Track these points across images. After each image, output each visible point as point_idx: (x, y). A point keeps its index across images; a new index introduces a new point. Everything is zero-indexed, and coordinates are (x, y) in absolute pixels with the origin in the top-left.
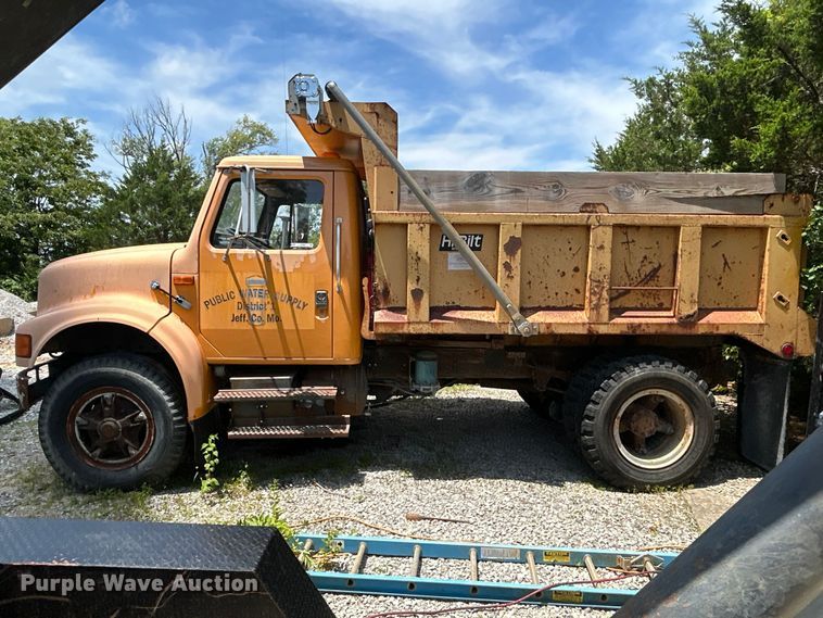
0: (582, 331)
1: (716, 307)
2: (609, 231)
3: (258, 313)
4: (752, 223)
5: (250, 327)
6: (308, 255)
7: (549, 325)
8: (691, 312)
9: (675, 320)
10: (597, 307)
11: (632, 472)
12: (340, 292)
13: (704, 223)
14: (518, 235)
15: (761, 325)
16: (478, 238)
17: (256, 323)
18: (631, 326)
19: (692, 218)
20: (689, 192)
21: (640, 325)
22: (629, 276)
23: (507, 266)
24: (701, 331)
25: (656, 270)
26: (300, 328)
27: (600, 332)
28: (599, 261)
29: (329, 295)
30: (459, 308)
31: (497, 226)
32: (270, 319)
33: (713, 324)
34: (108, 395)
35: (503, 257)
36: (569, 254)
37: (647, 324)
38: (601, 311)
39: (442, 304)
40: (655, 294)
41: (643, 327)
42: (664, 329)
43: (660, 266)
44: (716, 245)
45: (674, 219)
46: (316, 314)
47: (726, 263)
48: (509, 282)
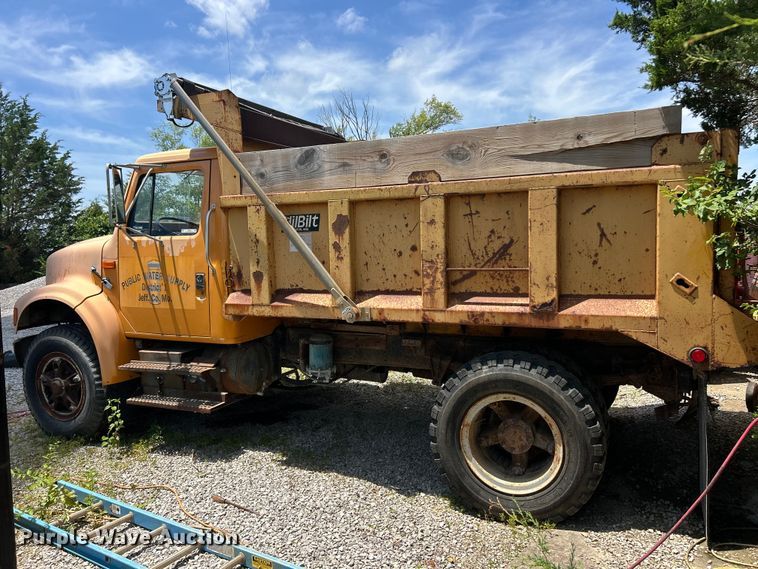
0: (417, 318)
1: (593, 293)
2: (440, 202)
3: (155, 293)
4: (630, 179)
5: (151, 306)
6: (190, 240)
7: (381, 311)
8: (548, 299)
9: (528, 309)
10: (431, 291)
11: (482, 492)
12: (214, 274)
13: (559, 183)
14: (345, 212)
15: (652, 318)
16: (315, 218)
17: (155, 303)
18: (472, 314)
19: (542, 179)
20: (540, 146)
21: (482, 314)
22: (474, 255)
23: (337, 247)
24: (563, 324)
25: (506, 247)
26: (185, 308)
27: (437, 320)
28: (432, 238)
29: (206, 277)
30: (302, 291)
31: (325, 204)
32: (164, 299)
33: (580, 316)
34: (57, 359)
35: (332, 238)
36: (405, 232)
37: (491, 313)
38: (436, 296)
39: (287, 286)
40: (508, 276)
41: (486, 316)
42: (514, 320)
43: (512, 241)
44: (588, 211)
45: (519, 181)
46: (197, 295)
47: (603, 235)
48: (339, 263)
